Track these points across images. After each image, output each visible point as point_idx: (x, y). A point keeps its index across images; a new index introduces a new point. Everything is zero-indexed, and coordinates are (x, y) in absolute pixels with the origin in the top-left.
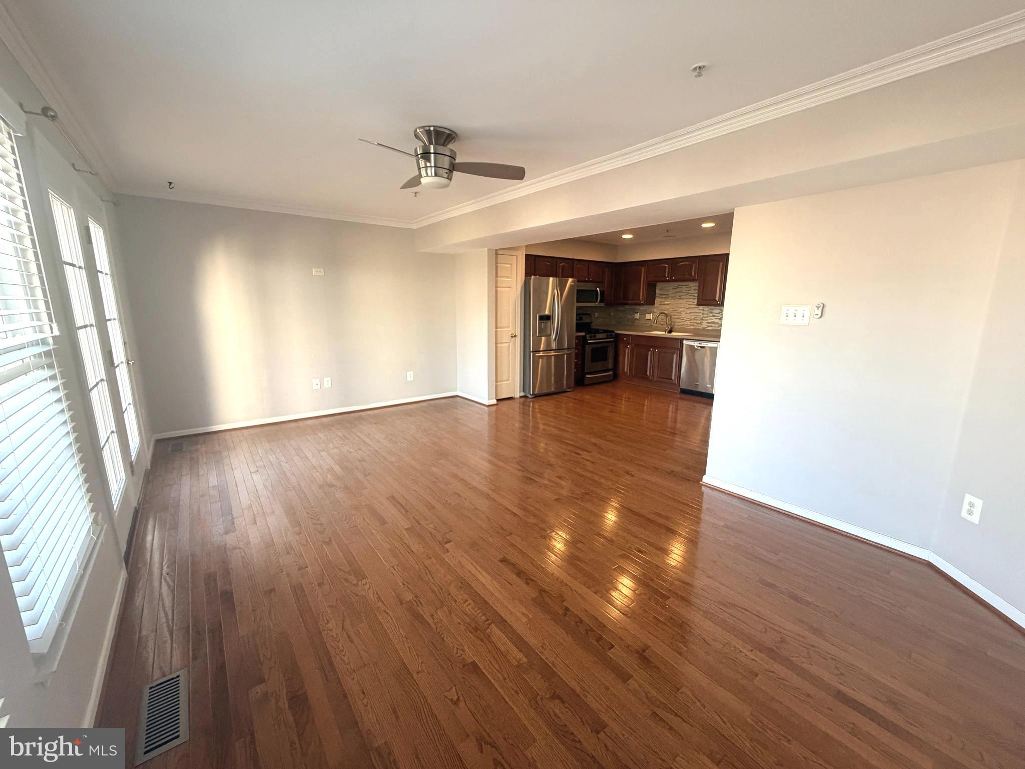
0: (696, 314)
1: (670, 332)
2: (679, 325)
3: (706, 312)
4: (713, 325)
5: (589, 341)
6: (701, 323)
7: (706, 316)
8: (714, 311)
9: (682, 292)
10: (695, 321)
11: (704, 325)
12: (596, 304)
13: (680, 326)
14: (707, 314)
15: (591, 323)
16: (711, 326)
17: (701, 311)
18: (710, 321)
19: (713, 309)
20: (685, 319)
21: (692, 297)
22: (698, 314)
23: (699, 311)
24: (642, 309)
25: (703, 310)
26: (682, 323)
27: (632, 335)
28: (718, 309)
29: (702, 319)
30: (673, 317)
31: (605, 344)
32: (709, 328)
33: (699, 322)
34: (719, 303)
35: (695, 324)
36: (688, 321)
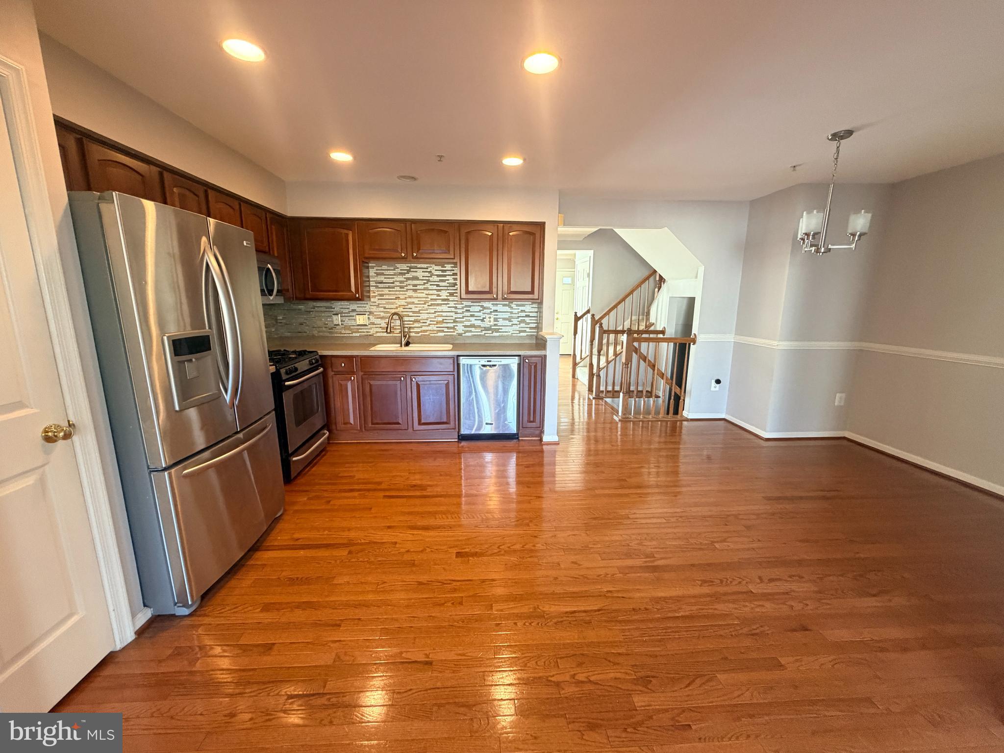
0: (444, 314)
1: (407, 344)
2: (418, 333)
3: (460, 311)
4: (473, 329)
5: (287, 383)
6: (453, 328)
7: (459, 316)
8: (471, 309)
9: (416, 278)
10: (446, 325)
11: (460, 329)
12: (271, 298)
13: (420, 334)
14: (463, 312)
16: (471, 331)
17: (453, 309)
18: (468, 324)
19: (470, 306)
20: (428, 322)
21: (435, 287)
22: (448, 314)
23: (450, 309)
24: (346, 306)
25: (456, 308)
26: (424, 328)
27: (356, 357)
28: (479, 306)
29: (455, 321)
30: (406, 319)
32: (467, 334)
33: (451, 325)
34: (495, 296)
35: (446, 330)
36: (434, 324)
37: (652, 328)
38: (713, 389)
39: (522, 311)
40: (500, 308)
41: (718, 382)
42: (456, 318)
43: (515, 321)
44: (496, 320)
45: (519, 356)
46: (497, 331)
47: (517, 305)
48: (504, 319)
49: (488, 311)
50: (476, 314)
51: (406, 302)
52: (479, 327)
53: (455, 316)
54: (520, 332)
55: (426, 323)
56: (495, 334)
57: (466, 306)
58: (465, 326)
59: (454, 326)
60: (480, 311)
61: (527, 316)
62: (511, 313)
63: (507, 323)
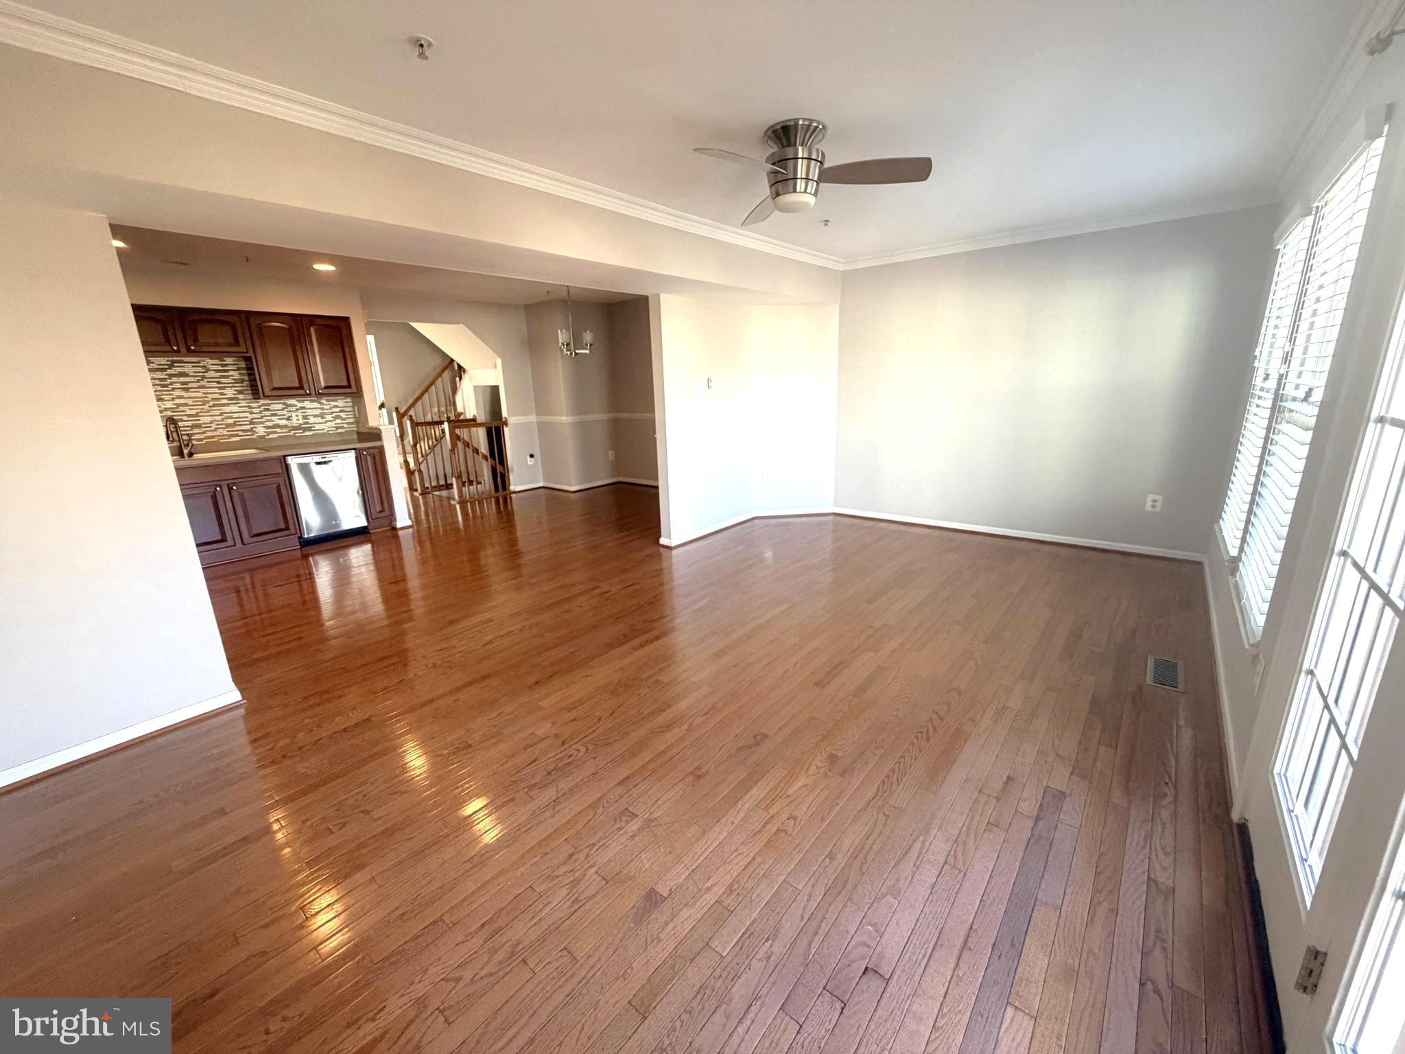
0: (235, 415)
1: (191, 455)
2: (203, 440)
3: (255, 410)
4: (278, 430)
6: (251, 430)
7: (256, 416)
8: (271, 408)
9: (185, 375)
10: (240, 428)
11: (261, 430)
13: (205, 441)
14: (261, 412)
16: (275, 432)
17: (246, 409)
18: (270, 424)
19: (269, 405)
20: (214, 426)
21: (214, 385)
22: (241, 415)
23: (242, 409)
25: (250, 407)
26: (209, 434)
28: (280, 403)
29: (252, 423)
30: (180, 424)
32: (271, 436)
33: (248, 427)
34: (308, 392)
35: (241, 433)
36: (224, 428)
37: (462, 417)
38: (529, 463)
39: (335, 407)
40: (307, 404)
41: (532, 456)
42: (252, 419)
43: (329, 417)
44: (305, 417)
45: (355, 449)
46: (310, 429)
47: (328, 401)
48: (315, 416)
49: (294, 409)
50: (279, 413)
51: (174, 404)
52: (286, 426)
53: (250, 417)
54: (337, 428)
55: (210, 427)
56: (307, 433)
57: (263, 405)
58: (267, 427)
59: (252, 428)
60: (283, 409)
61: (341, 411)
62: (322, 409)
63: (319, 420)
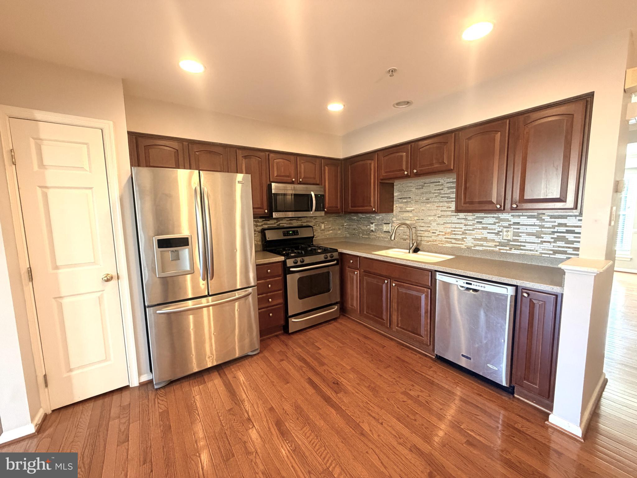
0: (454, 226)
1: (416, 250)
2: (428, 241)
3: (470, 223)
4: (485, 243)
5: (291, 269)
6: (462, 240)
7: (471, 228)
8: (484, 221)
9: (430, 193)
10: (454, 236)
11: (469, 242)
12: (311, 212)
13: (429, 243)
14: (473, 225)
15: (313, 237)
16: (482, 246)
17: (463, 221)
18: (479, 237)
19: (483, 218)
20: (437, 233)
21: (445, 199)
22: (457, 226)
23: (459, 221)
24: (378, 217)
25: (466, 219)
26: (434, 238)
27: (360, 257)
28: (493, 217)
29: (464, 233)
30: (419, 228)
31: (325, 270)
32: (477, 248)
33: (460, 237)
34: (498, 206)
35: (454, 241)
36: (443, 235)
39: (560, 225)
40: (523, 220)
42: (465, 230)
43: (547, 238)
44: (516, 234)
45: (517, 287)
46: (518, 248)
47: (552, 217)
48: (529, 234)
49: (506, 224)
50: (490, 227)
52: (493, 241)
53: (464, 228)
54: (555, 252)
55: (435, 233)
56: (514, 251)
57: (478, 218)
58: (476, 239)
59: (463, 238)
60: (494, 224)
61: (568, 232)
62: (542, 227)
63: (533, 239)
